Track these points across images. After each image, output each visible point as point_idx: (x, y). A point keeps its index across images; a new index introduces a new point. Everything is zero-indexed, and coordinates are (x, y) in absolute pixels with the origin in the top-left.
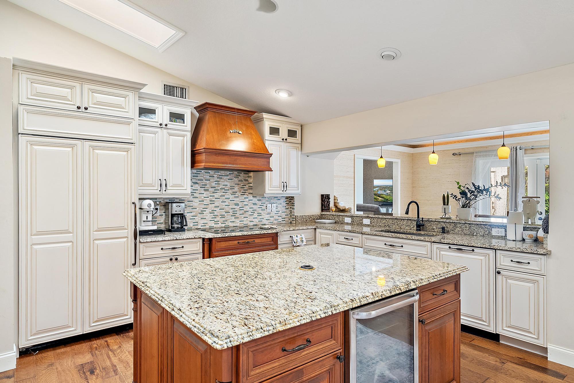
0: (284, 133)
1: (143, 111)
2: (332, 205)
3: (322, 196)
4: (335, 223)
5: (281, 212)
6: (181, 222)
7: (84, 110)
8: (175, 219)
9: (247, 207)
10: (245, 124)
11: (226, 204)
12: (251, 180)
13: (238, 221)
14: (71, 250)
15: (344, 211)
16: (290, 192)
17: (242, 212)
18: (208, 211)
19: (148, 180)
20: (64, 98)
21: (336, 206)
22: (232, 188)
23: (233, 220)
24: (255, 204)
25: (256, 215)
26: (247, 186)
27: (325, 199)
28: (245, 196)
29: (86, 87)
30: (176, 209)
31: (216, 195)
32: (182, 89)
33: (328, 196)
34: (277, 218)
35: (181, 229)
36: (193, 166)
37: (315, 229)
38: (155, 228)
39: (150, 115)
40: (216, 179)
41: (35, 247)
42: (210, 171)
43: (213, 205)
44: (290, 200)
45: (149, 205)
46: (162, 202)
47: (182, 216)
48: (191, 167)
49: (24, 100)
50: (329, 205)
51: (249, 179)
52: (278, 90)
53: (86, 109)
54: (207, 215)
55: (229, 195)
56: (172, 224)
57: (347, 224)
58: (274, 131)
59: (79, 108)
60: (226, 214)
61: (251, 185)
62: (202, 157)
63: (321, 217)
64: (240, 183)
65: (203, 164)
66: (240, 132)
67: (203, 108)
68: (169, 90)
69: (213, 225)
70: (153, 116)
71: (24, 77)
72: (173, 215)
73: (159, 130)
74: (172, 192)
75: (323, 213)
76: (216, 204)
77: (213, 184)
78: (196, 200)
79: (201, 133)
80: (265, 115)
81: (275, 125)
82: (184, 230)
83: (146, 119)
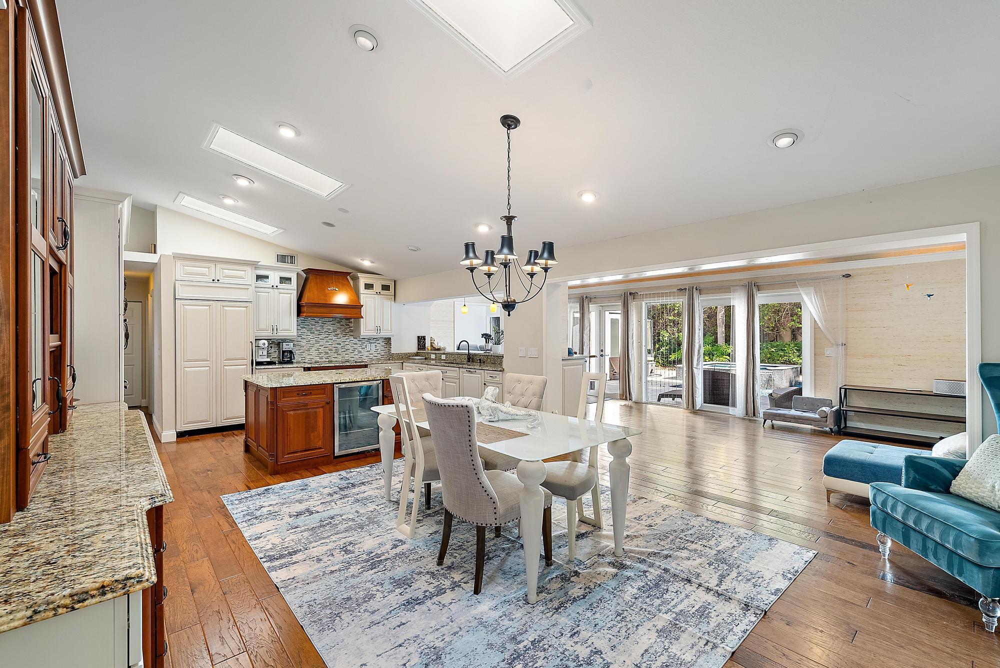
0: (377, 287)
1: (259, 277)
2: (428, 344)
3: (418, 337)
4: (426, 359)
5: (379, 350)
6: (290, 357)
7: (217, 281)
8: (286, 354)
9: (348, 346)
10: (342, 283)
11: (329, 343)
12: (352, 325)
13: (340, 357)
14: (208, 372)
15: (439, 349)
16: (385, 334)
17: (343, 350)
18: (313, 349)
19: (262, 326)
20: (204, 275)
21: (432, 346)
22: (335, 331)
23: (336, 356)
24: (356, 344)
25: (356, 352)
26: (348, 330)
27: (421, 340)
28: (346, 338)
29: (218, 266)
30: (285, 347)
31: (320, 337)
32: (292, 257)
33: (424, 338)
34: (376, 355)
35: (290, 362)
36: (298, 315)
37: (403, 363)
38: (269, 360)
39: (264, 279)
40: (321, 324)
41: (186, 369)
42: (315, 318)
43: (318, 345)
44: (388, 340)
45: (264, 344)
46: (276, 342)
47: (291, 352)
48: (297, 316)
49: (178, 278)
50: (425, 345)
51: (350, 324)
52: (363, 260)
53: (218, 280)
54: (313, 352)
55: (332, 337)
56: (283, 358)
57: (433, 359)
58: (369, 286)
59: (213, 280)
60: (329, 352)
61: (352, 329)
62: (305, 309)
63: (417, 354)
64: (342, 327)
65: (305, 314)
66: (337, 289)
67: (308, 271)
68: (282, 258)
69: (318, 360)
70: (267, 280)
71: (179, 263)
72: (284, 352)
73: (272, 290)
74: (282, 334)
75: (419, 351)
76: (321, 344)
77: (318, 329)
78: (304, 341)
79: (305, 290)
80: (359, 275)
81: (369, 282)
82: (292, 363)
83: (261, 283)
